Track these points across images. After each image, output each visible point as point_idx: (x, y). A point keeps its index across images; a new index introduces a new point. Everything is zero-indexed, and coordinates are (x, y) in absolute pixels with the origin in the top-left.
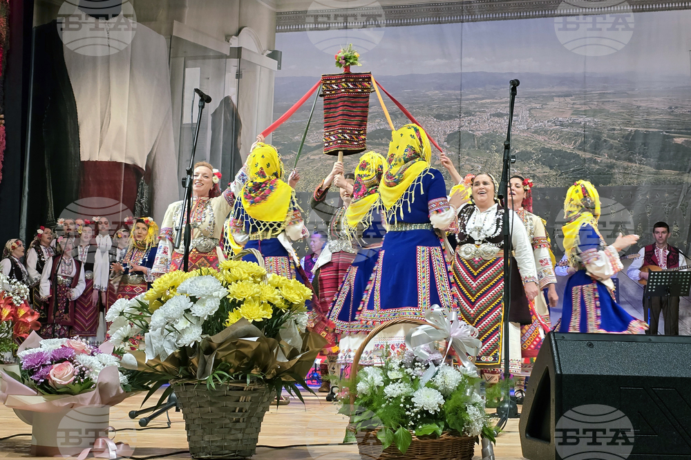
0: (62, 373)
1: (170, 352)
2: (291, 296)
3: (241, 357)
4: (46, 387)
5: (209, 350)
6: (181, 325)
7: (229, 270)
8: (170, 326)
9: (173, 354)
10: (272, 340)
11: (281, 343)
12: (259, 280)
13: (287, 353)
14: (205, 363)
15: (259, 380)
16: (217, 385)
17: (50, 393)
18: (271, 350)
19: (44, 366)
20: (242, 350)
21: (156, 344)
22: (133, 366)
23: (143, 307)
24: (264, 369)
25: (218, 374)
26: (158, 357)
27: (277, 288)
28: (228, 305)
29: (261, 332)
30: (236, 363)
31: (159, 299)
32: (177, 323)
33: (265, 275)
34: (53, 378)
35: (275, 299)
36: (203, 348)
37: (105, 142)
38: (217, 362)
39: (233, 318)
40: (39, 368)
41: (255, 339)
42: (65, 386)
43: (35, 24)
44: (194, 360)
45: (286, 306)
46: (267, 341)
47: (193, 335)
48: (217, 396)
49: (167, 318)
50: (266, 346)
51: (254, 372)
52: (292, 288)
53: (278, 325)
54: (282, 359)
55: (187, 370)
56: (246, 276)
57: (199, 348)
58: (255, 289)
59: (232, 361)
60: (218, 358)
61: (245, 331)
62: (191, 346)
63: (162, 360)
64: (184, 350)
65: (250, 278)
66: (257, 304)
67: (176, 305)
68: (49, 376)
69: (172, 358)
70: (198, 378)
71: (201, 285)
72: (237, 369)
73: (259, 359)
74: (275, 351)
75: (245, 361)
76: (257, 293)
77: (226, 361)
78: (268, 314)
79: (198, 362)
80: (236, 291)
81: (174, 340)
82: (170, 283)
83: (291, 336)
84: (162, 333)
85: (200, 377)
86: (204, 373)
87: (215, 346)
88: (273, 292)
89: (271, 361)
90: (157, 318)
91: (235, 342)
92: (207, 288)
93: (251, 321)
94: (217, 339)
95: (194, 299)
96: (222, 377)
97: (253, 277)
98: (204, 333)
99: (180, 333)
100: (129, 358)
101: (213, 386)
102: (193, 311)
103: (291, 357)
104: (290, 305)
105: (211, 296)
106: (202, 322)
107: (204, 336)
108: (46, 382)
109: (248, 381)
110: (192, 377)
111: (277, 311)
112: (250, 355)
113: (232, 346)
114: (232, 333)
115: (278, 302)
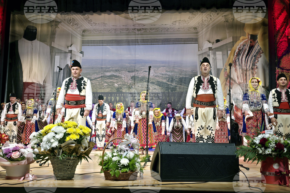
0: (15, 155)
1: (49, 148)
2: (85, 132)
3: (70, 150)
4: (11, 159)
5: (60, 148)
6: (52, 141)
7: (67, 124)
8: (49, 141)
9: (49, 149)
10: (79, 145)
11: (82, 146)
12: (76, 127)
13: (84, 148)
14: (59, 152)
15: (75, 156)
16: (63, 158)
17: (12, 161)
18: (79, 148)
19: (10, 153)
20: (70, 148)
21: (44, 146)
22: (37, 152)
23: (40, 135)
24: (77, 153)
25: (63, 155)
26: (45, 150)
27: (81, 129)
28: (66, 135)
29: (76, 143)
30: (69, 152)
31: (46, 133)
32: (51, 140)
33: (77, 125)
34: (13, 156)
35: (80, 133)
36: (59, 148)
37: (31, 76)
38: (63, 152)
39: (68, 139)
40: (8, 153)
41: (74, 145)
42: (16, 159)
43: (10, 41)
44: (56, 151)
45: (84, 134)
46: (78, 146)
47: (55, 144)
48: (63, 161)
49: (48, 139)
50: (77, 147)
51: (74, 154)
52: (85, 129)
53: (81, 140)
54: (82, 150)
55: (53, 154)
56: (72, 126)
57: (57, 147)
58: (74, 130)
59: (67, 151)
60: (63, 150)
61: (71, 142)
62: (55, 147)
63: (46, 151)
64: (53, 148)
65: (73, 127)
66: (75, 134)
67: (51, 135)
68: (11, 156)
69: (49, 150)
70: (57, 156)
71: (58, 129)
72: (69, 153)
73: (75, 150)
74: (80, 148)
75: (71, 151)
76: (75, 131)
77: (65, 151)
78: (78, 137)
79: (57, 152)
80: (69, 130)
81: (50, 145)
82: (49, 128)
83: (85, 143)
84: (46, 143)
85: (58, 156)
86: (59, 155)
87: (62, 147)
88: (80, 131)
89: (79, 151)
90: (45, 139)
91: (68, 145)
92: (60, 130)
93: (73, 140)
94: (63, 145)
95: (56, 133)
96: (64, 156)
97: (74, 126)
98: (59, 143)
99: (52, 143)
100: (36, 150)
101: (61, 159)
102: (56, 137)
103: (85, 150)
104: (85, 134)
105: (61, 132)
106: (58, 140)
107: (59, 144)
108: (11, 157)
109: (72, 157)
110: (55, 156)
111: (81, 136)
112: (73, 149)
113: (67, 147)
114: (67, 143)
115: (81, 133)
